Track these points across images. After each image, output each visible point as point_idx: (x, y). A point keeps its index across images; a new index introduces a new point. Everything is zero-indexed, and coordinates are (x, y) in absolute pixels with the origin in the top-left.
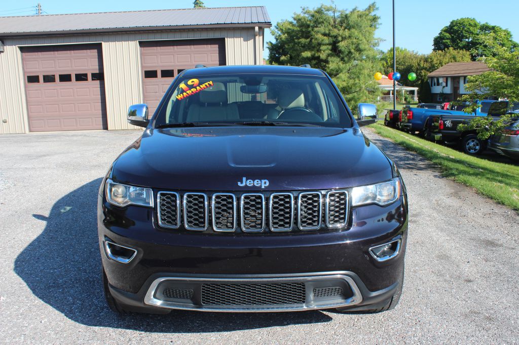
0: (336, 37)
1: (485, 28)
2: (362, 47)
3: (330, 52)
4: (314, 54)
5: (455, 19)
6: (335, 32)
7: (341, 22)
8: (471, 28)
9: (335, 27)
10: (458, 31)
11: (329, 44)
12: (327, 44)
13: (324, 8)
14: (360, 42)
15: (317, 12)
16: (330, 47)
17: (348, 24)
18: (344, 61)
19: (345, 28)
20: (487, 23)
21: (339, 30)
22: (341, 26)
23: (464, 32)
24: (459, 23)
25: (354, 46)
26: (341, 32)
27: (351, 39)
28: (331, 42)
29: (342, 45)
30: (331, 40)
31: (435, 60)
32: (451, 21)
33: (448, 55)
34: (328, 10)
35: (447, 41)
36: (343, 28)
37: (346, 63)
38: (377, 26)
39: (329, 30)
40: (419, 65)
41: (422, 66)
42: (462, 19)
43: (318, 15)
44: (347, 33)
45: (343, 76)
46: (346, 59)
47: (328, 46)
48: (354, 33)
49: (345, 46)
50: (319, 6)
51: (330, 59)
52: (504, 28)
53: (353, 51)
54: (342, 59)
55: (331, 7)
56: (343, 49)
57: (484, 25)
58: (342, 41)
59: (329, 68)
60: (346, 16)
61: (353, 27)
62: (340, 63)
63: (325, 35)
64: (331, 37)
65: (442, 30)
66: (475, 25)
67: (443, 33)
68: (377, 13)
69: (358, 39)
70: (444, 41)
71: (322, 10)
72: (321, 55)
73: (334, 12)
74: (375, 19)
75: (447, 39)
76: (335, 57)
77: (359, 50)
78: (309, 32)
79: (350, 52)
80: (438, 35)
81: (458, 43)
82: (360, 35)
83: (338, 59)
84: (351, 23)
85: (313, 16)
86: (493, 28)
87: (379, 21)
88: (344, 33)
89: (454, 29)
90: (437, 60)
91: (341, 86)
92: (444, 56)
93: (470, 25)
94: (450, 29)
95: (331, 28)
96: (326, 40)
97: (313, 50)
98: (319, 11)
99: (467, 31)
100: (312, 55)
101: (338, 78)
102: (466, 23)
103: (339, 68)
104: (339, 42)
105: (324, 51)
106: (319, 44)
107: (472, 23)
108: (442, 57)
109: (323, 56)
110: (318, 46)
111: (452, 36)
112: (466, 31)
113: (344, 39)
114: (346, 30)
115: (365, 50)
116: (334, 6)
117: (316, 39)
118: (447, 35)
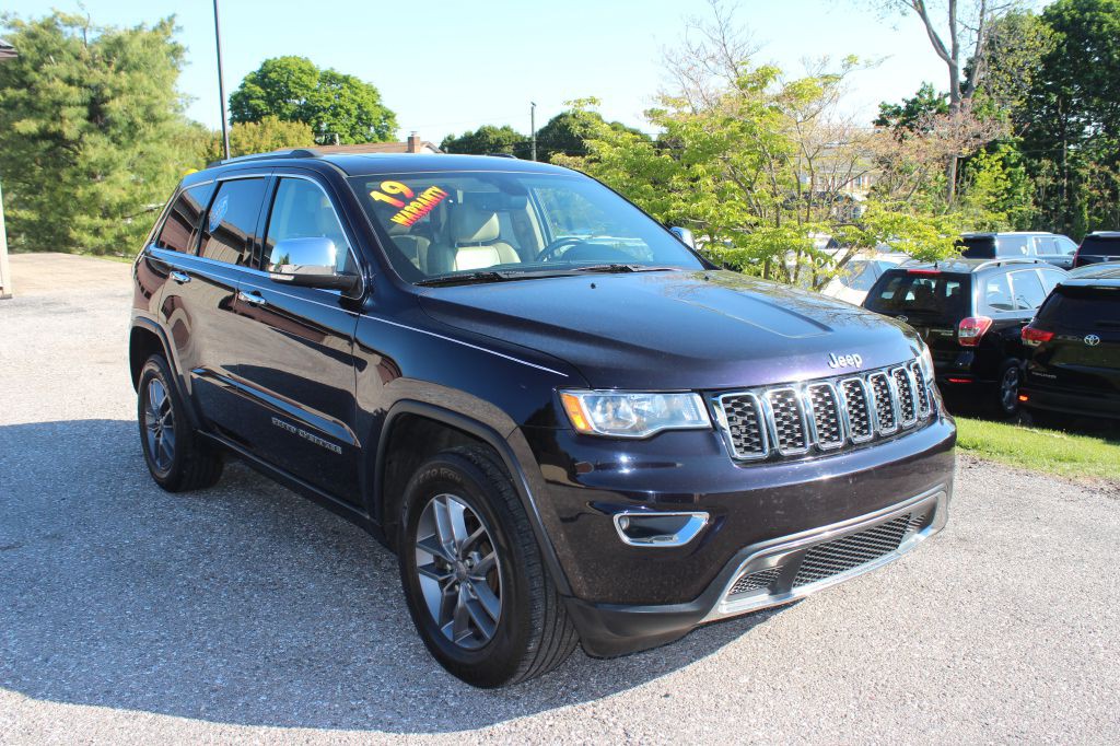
0: (98, 88)
1: (329, 78)
2: (158, 111)
3: (85, 122)
4: (46, 127)
5: (271, 58)
6: (96, 76)
7: (109, 55)
8: (305, 78)
9: (95, 65)
10: (278, 82)
11: (83, 105)
12: (78, 105)
13: (62, 20)
14: (155, 101)
15: (44, 27)
16: (85, 111)
17: (125, 62)
18: (119, 143)
19: (119, 69)
20: (332, 69)
21: (105, 73)
22: (109, 64)
23: (290, 84)
24: (280, 67)
25: (141, 111)
26: (110, 77)
27: (134, 93)
28: (88, 100)
29: (115, 107)
30: (87, 95)
31: (244, 143)
32: (264, 61)
33: (269, 131)
34: (71, 24)
35: (257, 102)
36: (113, 68)
37: (124, 148)
38: (182, 67)
39: (81, 71)
40: (210, 152)
41: (218, 154)
42: (283, 57)
43: (46, 35)
44: (124, 79)
45: (123, 177)
46: (123, 139)
47: (79, 108)
48: (141, 81)
49: (121, 109)
50: (50, 14)
51: (86, 137)
52: (365, 82)
53: (139, 120)
54: (114, 140)
55: (80, 18)
56: (117, 116)
57: (327, 72)
58: (113, 98)
59: (85, 157)
60: (119, 43)
61: (136, 67)
62: (112, 148)
63: (70, 81)
64: (85, 87)
65: (245, 79)
66: (312, 72)
67: (249, 85)
68: (178, 38)
69: (149, 94)
70: (252, 102)
71: (57, 24)
72: (65, 130)
73: (84, 31)
74: (176, 51)
75: (258, 98)
76: (96, 134)
77: (152, 119)
78: (25, 73)
79: (132, 125)
80: (239, 90)
81: (280, 108)
82: (153, 87)
83: (107, 139)
84: (134, 59)
85: (32, 36)
86: (346, 79)
87: (187, 56)
88: (119, 80)
89: (269, 78)
90: (248, 143)
91: (117, 200)
92: (261, 134)
93: (303, 71)
94: (263, 78)
95: (85, 67)
96: (75, 94)
97: (40, 118)
98: (49, 26)
99: (297, 84)
100: (39, 129)
101: (111, 182)
102: (292, 67)
103: (111, 160)
104: (106, 100)
105: (70, 120)
106: (58, 104)
107: (305, 68)
108: (257, 136)
109: (70, 132)
110: (53, 106)
111: (268, 93)
112: (294, 82)
113: (118, 92)
114: (123, 73)
115: (167, 118)
116: (85, 16)
117: (48, 91)
118: (258, 90)
